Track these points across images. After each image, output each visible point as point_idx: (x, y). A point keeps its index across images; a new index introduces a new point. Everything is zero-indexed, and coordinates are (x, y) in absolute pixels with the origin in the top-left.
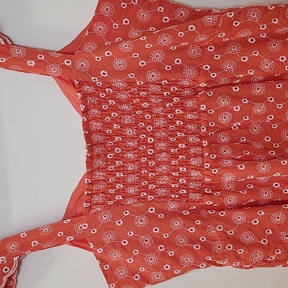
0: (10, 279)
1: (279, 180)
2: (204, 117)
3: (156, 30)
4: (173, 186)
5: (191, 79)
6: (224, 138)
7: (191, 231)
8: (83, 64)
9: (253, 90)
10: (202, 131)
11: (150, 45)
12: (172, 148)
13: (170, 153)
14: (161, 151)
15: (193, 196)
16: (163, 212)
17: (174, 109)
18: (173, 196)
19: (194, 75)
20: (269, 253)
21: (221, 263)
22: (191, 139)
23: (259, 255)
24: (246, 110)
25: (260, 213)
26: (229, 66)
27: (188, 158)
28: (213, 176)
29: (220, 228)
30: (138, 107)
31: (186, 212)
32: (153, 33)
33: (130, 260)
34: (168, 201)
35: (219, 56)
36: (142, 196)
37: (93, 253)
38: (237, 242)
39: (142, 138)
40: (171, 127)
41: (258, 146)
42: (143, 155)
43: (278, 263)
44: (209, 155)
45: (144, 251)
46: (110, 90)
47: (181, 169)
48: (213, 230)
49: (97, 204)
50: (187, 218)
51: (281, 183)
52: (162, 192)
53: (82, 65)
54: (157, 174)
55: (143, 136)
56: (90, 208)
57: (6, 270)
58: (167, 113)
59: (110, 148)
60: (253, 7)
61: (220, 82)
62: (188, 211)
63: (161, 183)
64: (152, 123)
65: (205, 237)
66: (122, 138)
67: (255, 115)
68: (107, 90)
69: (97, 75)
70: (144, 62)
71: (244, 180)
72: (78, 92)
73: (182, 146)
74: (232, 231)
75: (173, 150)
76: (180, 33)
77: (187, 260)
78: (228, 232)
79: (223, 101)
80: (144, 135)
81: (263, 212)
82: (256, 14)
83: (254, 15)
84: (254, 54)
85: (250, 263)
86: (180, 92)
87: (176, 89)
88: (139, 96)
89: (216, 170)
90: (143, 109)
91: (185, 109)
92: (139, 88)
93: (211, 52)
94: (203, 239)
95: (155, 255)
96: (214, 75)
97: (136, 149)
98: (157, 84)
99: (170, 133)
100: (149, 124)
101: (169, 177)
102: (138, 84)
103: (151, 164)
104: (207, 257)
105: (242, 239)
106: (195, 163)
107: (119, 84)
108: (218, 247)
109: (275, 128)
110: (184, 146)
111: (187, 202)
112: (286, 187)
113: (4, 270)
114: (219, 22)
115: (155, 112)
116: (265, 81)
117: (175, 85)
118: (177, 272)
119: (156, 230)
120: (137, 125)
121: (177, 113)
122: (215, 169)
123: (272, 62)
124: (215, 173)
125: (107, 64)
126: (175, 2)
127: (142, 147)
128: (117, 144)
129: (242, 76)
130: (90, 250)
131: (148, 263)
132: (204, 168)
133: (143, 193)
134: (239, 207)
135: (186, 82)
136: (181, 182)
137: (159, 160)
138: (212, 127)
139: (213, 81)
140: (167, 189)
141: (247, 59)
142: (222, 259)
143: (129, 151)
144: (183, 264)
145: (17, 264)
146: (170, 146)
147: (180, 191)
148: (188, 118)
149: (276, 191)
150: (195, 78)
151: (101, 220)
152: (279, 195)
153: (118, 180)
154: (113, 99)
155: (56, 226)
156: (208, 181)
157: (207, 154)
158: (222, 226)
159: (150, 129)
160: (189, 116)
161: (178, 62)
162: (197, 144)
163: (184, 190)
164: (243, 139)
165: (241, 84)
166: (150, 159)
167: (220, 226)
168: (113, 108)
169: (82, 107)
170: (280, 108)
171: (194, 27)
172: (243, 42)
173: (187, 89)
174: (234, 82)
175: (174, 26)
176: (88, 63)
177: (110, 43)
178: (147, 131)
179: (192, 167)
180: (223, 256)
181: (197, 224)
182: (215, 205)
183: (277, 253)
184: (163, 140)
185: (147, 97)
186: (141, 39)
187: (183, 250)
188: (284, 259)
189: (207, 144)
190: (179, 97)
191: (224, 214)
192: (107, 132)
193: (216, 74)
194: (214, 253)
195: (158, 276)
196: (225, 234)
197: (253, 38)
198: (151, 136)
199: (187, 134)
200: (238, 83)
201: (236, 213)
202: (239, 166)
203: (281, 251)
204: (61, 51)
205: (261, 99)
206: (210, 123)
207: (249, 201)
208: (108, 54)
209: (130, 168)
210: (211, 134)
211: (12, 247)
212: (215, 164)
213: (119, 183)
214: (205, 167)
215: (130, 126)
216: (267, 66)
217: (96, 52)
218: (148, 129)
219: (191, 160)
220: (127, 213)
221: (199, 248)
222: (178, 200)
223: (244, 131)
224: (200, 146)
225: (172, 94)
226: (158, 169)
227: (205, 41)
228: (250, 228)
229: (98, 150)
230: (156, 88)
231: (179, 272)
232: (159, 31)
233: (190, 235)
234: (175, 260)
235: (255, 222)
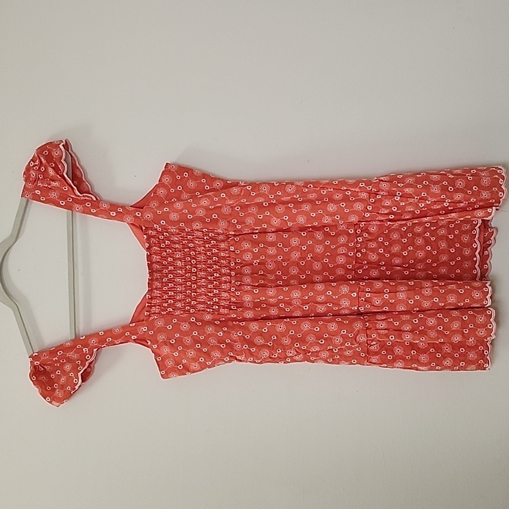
0: (90, 363)
1: (284, 302)
2: (233, 255)
4: (209, 303)
5: (223, 228)
6: (247, 270)
7: (219, 335)
8: (149, 216)
9: (267, 238)
10: (232, 265)
11: (195, 205)
12: (210, 276)
13: (208, 280)
14: (201, 278)
15: (222, 311)
16: (201, 321)
17: (211, 248)
18: (208, 310)
19: (226, 226)
20: (272, 351)
21: (240, 359)
22: (223, 270)
23: (266, 353)
24: (261, 253)
25: (269, 324)
26: (250, 221)
27: (220, 284)
28: (237, 297)
29: (240, 333)
30: (186, 247)
31: (217, 322)
32: (198, 197)
33: (176, 354)
34: (204, 314)
35: (243, 214)
36: (186, 309)
37: (150, 349)
38: (251, 343)
39: (188, 268)
40: (209, 261)
41: (271, 278)
42: (188, 280)
43: (280, 360)
44: (235, 282)
45: (186, 347)
46: (167, 234)
47: (215, 291)
48: (235, 335)
49: (154, 313)
50: (218, 326)
51: (285, 304)
52: (201, 307)
53: (148, 216)
54: (197, 294)
56: (149, 316)
57: (88, 357)
58: (207, 252)
59: (165, 275)
60: (264, 183)
61: (244, 232)
62: (219, 321)
63: (200, 300)
65: (230, 340)
66: (174, 268)
67: (269, 256)
68: (165, 234)
69: (158, 223)
70: (191, 216)
71: (259, 300)
72: (145, 234)
74: (248, 336)
75: (210, 278)
76: (215, 198)
77: (216, 355)
78: (246, 337)
79: (246, 244)
80: (190, 266)
83: (265, 188)
84: (266, 214)
85: (260, 359)
86: (216, 237)
87: (213, 235)
88: (187, 239)
89: (239, 292)
90: (189, 248)
91: (219, 249)
92: (187, 234)
93: (238, 211)
94: (228, 341)
95: (193, 351)
96: (239, 227)
97: (183, 276)
98: (200, 231)
99: (208, 266)
100: (194, 258)
101: (206, 296)
102: (187, 231)
103: (194, 287)
104: (230, 353)
105: (255, 342)
106: (225, 287)
107: (173, 230)
108: (238, 346)
109: (285, 265)
110: (218, 275)
111: (219, 315)
112: (288, 307)
113: (86, 357)
114: (241, 192)
115: (198, 250)
116: (276, 232)
117: (213, 232)
119: (195, 333)
120: (185, 259)
121: (214, 251)
123: (279, 220)
124: (238, 294)
125: (165, 216)
126: (214, 176)
127: (188, 274)
128: (171, 272)
129: (259, 228)
130: (148, 347)
131: (188, 356)
133: (187, 307)
134: (255, 320)
135: (220, 231)
136: (215, 300)
137: (200, 284)
138: (239, 263)
139: (239, 230)
140: (204, 305)
141: (262, 217)
142: (241, 355)
143: (178, 277)
144: (213, 357)
145: (96, 354)
146: (208, 275)
147: (214, 307)
149: (280, 309)
150: (226, 228)
151: (156, 325)
152: (283, 312)
153: (170, 297)
154: (169, 240)
155: (125, 328)
156: (233, 300)
159: (194, 262)
160: (222, 254)
161: (215, 216)
162: (227, 274)
163: (216, 306)
164: (261, 272)
165: (259, 233)
166: (193, 283)
168: (168, 247)
169: (147, 245)
170: (287, 251)
171: (225, 195)
172: (260, 205)
173: (221, 235)
174: (254, 232)
175: (212, 193)
176: (152, 215)
177: (168, 202)
178: (192, 263)
179: (223, 290)
181: (224, 330)
183: (279, 352)
184: (203, 270)
185: (193, 239)
186: (189, 201)
187: (213, 348)
188: (284, 357)
189: (234, 274)
190: (215, 241)
191: (244, 324)
192: (164, 263)
193: (241, 226)
194: (235, 351)
195: (195, 367)
196: (243, 337)
197: (266, 203)
198: (194, 267)
199: (220, 267)
200: (257, 233)
201: (252, 324)
202: (254, 290)
203: (281, 350)
204: (135, 206)
205: (272, 244)
206: (237, 259)
207: (262, 316)
208: (166, 210)
209: (178, 289)
210: (238, 268)
211: (93, 341)
213: (171, 299)
214: (232, 290)
215: (180, 259)
216: (276, 222)
217: (158, 208)
219: (222, 285)
220: (175, 321)
221: (225, 347)
222: (212, 313)
223: (262, 267)
224: (229, 275)
225: (211, 238)
226: (198, 291)
227: (233, 204)
228: (261, 334)
229: (157, 275)
230: (200, 234)
231: (210, 363)
232: (201, 196)
233: (219, 338)
234: (208, 354)
235: (265, 330)
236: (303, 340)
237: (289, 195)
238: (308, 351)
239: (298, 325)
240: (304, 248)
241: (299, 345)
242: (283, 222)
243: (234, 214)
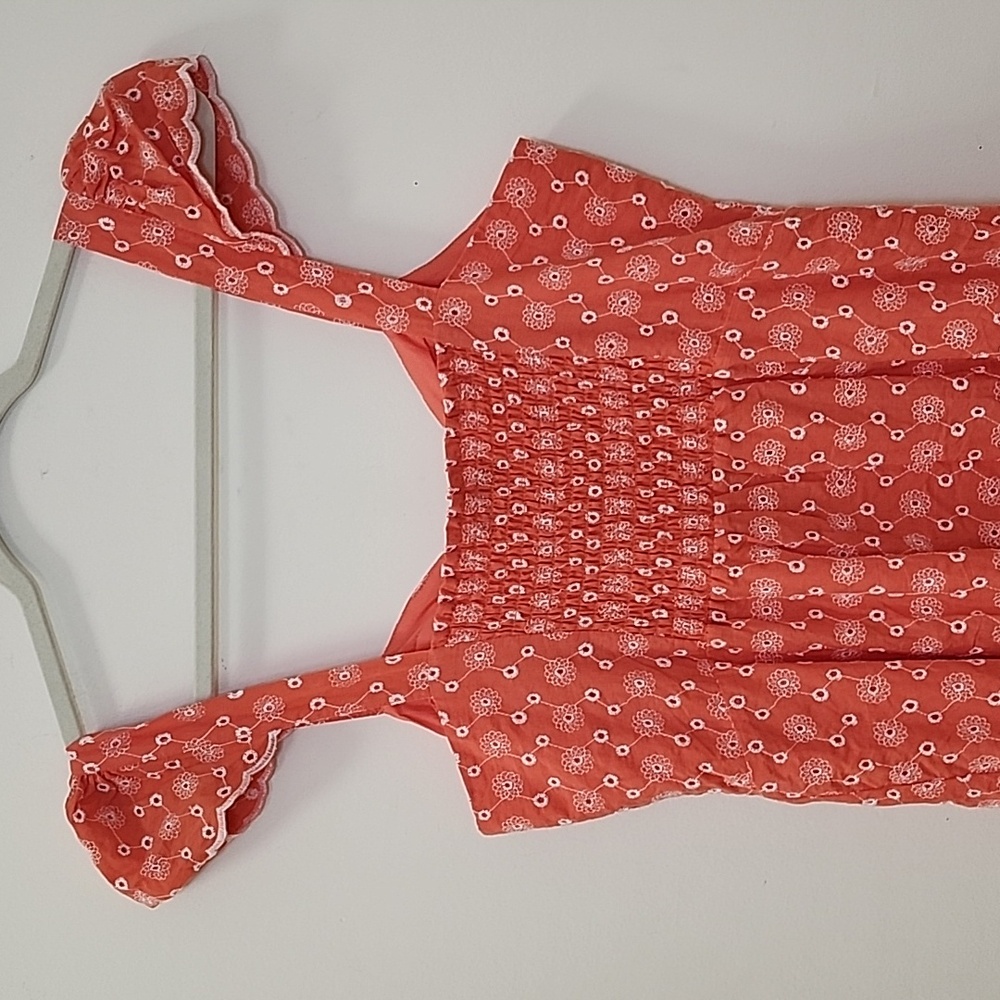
0: (255, 776)
1: (885, 605)
2: (721, 448)
3: (625, 245)
4: (638, 598)
5: (696, 359)
6: (765, 499)
7: (670, 705)
8: (457, 310)
9: (837, 393)
10: (716, 479)
11: (609, 277)
12: (643, 512)
13: (637, 525)
14: (617, 518)
15: (681, 625)
16: (611, 656)
17: (653, 423)
18: (636, 622)
19: (704, 352)
20: (844, 765)
21: (736, 784)
22: (689, 496)
23: (821, 771)
24: (819, 439)
25: (833, 674)
26: (785, 336)
27: (678, 538)
28: (731, 582)
29: (738, 702)
30: (572, 415)
31: (663, 662)
32: (619, 251)
33: (529, 759)
34: (623, 633)
35: (763, 311)
36: (566, 616)
37: (446, 738)
38: (774, 736)
39: (575, 484)
40: (643, 464)
41: (843, 525)
42: (575, 522)
43: (866, 793)
44: (726, 533)
45: (561, 738)
46: (513, 371)
47: (658, 561)
48: (723, 705)
49: (464, 626)
50: (665, 674)
51: (888, 611)
52: (612, 610)
53: (455, 313)
54: (603, 568)
55: (578, 481)
56: (448, 634)
57: (250, 757)
58: (638, 433)
59: (503, 502)
60: (844, 209)
61: (762, 371)
62: (670, 659)
63: (611, 589)
64: (600, 452)
65: (703, 720)
66: (530, 481)
67: (839, 452)
68: (505, 371)
69: (486, 335)
70: (593, 314)
71: (801, 597)
72: (442, 371)
73: (667, 510)
74: (765, 711)
75: (645, 517)
76: (678, 256)
77: (657, 768)
78: (757, 714)
79: (768, 413)
80: (582, 479)
81: (839, 672)
82: (849, 226)
83: (844, 226)
84: (842, 313)
85: (802, 787)
86: (670, 386)
87: (662, 379)
88: (577, 390)
89: (738, 568)
90: (583, 419)
91: (678, 427)
92: (576, 372)
93: (746, 301)
94: (697, 724)
95: (585, 751)
96: (748, 355)
97: (561, 509)
98: (620, 366)
99: (640, 478)
100: (594, 454)
101: (630, 578)
102: (576, 363)
103: (593, 545)
104: (704, 764)
105: (787, 732)
106: (693, 550)
107: (534, 359)
108: (729, 743)
109: (887, 485)
110: (671, 509)
111: (669, 639)
112: (898, 621)
113: (245, 758)
114: (764, 237)
115: (609, 428)
116: (866, 374)
117: (661, 370)
118: (633, 794)
119: (592, 695)
120: (567, 456)
121: (660, 433)
122: (736, 568)
123: (883, 334)
124: (737, 575)
125: (511, 313)
126: (672, 185)
127: (574, 505)
128: (520, 495)
129: (813, 360)
130: (440, 730)
131: (568, 768)
132: (713, 564)
133: (569, 610)
134: (787, 659)
135: (684, 366)
136: (658, 592)
137: (612, 536)
138: (740, 473)
139: (746, 366)
140: (624, 604)
141: (826, 324)
142: (739, 772)
143: (544, 511)
144: (648, 775)
145: (275, 748)
146: (638, 509)
147: (654, 613)
148: (684, 447)
149: (873, 628)
150: (705, 357)
151: (469, 664)
152: (880, 638)
153: (515, 577)
154: (517, 393)
155: (369, 668)
156: (718, 593)
157: (722, 532)
158: (742, 698)
159: (594, 465)
160: (688, 443)
161: (670, 317)
162: (701, 508)
163: (663, 611)
164: (809, 505)
165: (812, 377)
166: (590, 533)
167: (738, 697)
168: (516, 413)
169: (448, 406)
170: (899, 439)
171: (709, 245)
172: (820, 284)
173: (685, 381)
174: (795, 373)
175: (665, 239)
176: (468, 309)
177: (519, 267)
178: (588, 469)
179: (685, 560)
180: (739, 765)
181: (687, 688)
182: (731, 651)
183: (865, 769)
184: (623, 493)
185: (595, 392)
186: (590, 263)
187: (650, 744)
188: (881, 784)
189: (723, 509)
190: (666, 398)
191: (750, 673)
192: (499, 465)
193: (753, 352)
194: (720, 758)
195: (589, 802)
196: (748, 715)
197: (842, 277)
198: (596, 481)
199: (679, 484)
200: (805, 376)
201: (779, 672)
202: (790, 564)
203: (874, 764)
204: (408, 279)
205: (854, 416)
206: (735, 462)
207: (811, 648)
208: (515, 291)
209: (542, 551)
210: (736, 489)
211: (268, 707)
212: (737, 556)
213: (517, 582)
214: (715, 561)
215: (551, 455)
216: (871, 342)
217: (487, 285)
218: (590, 466)
219: (684, 543)
220: (528, 652)
221: (687, 743)
222: (647, 631)
223: (814, 487)
224: (708, 512)
225: (652, 389)
226: (607, 558)
227: (733, 278)
228: (807, 707)
229: (476, 504)
230: (616, 375)
231: (638, 794)
232: (630, 248)
233: (668, 712)
234: (631, 765)
235: (821, 694)
236: (946, 735)
237: (923, 248)
238: (961, 769)
239: (934, 683)
240: (958, 429)
241: (933, 749)
242: (896, 342)
243: (733, 313)
